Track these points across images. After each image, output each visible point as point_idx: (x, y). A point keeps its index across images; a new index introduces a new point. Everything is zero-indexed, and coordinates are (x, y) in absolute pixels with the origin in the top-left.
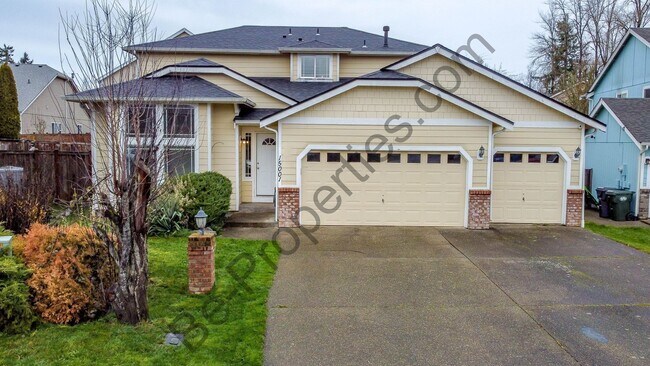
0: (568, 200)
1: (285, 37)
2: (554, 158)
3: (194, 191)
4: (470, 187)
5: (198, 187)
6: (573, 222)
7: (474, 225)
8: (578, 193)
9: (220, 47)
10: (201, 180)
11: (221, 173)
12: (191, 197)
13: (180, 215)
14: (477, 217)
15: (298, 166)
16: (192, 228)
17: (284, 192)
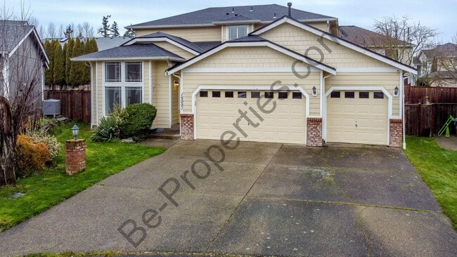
0: (391, 127)
1: (228, 14)
2: (379, 95)
3: (127, 115)
4: (308, 116)
5: (131, 113)
6: (395, 144)
7: (311, 143)
8: (399, 122)
9: (181, 23)
12: (125, 119)
14: (313, 137)
15: (194, 99)
16: (122, 138)
17: (183, 117)
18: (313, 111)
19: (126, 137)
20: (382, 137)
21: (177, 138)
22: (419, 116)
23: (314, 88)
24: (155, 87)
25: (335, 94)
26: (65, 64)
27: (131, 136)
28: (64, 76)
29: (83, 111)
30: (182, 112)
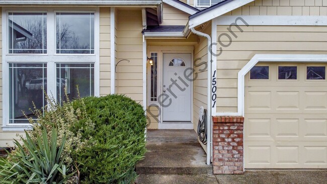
3: (90, 126)
5: (97, 118)
10: (102, 107)
11: (128, 96)
12: (85, 136)
13: (64, 171)
15: (241, 83)
17: (222, 122)
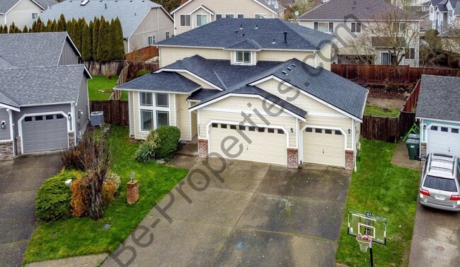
0: (346, 156)
1: (237, 32)
2: (338, 133)
3: (160, 140)
4: (288, 147)
5: (162, 138)
6: (348, 168)
7: (290, 166)
8: (350, 153)
12: (157, 144)
14: (291, 162)
15: (207, 129)
16: (156, 159)
17: (201, 141)
18: (291, 143)
19: (159, 159)
20: (340, 162)
21: (196, 156)
22: (386, 126)
23: (292, 129)
24: (179, 111)
25: (309, 130)
26: (92, 42)
27: (163, 157)
28: (92, 53)
29: (121, 116)
30: (199, 138)
